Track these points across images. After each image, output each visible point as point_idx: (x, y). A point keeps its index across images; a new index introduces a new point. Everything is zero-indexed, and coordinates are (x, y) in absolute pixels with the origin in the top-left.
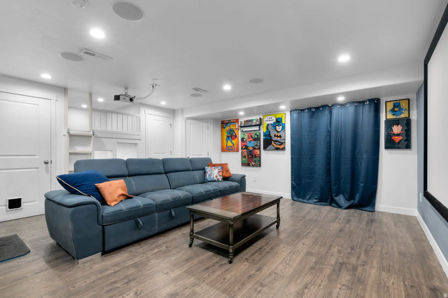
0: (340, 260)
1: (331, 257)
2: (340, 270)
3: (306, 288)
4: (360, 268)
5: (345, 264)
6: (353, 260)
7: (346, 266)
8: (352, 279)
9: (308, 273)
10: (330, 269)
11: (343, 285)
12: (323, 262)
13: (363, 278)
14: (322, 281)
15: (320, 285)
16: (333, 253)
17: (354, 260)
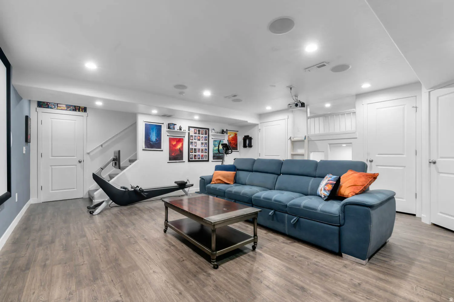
0: (99, 282)
1: (111, 279)
2: (93, 273)
3: (107, 249)
4: (73, 287)
5: (92, 281)
6: (85, 292)
7: (90, 280)
8: (77, 273)
9: (115, 255)
10: (103, 268)
11: (83, 265)
12: (114, 269)
13: (68, 280)
14: (100, 258)
15: (99, 255)
16: (114, 284)
17: (83, 293)
